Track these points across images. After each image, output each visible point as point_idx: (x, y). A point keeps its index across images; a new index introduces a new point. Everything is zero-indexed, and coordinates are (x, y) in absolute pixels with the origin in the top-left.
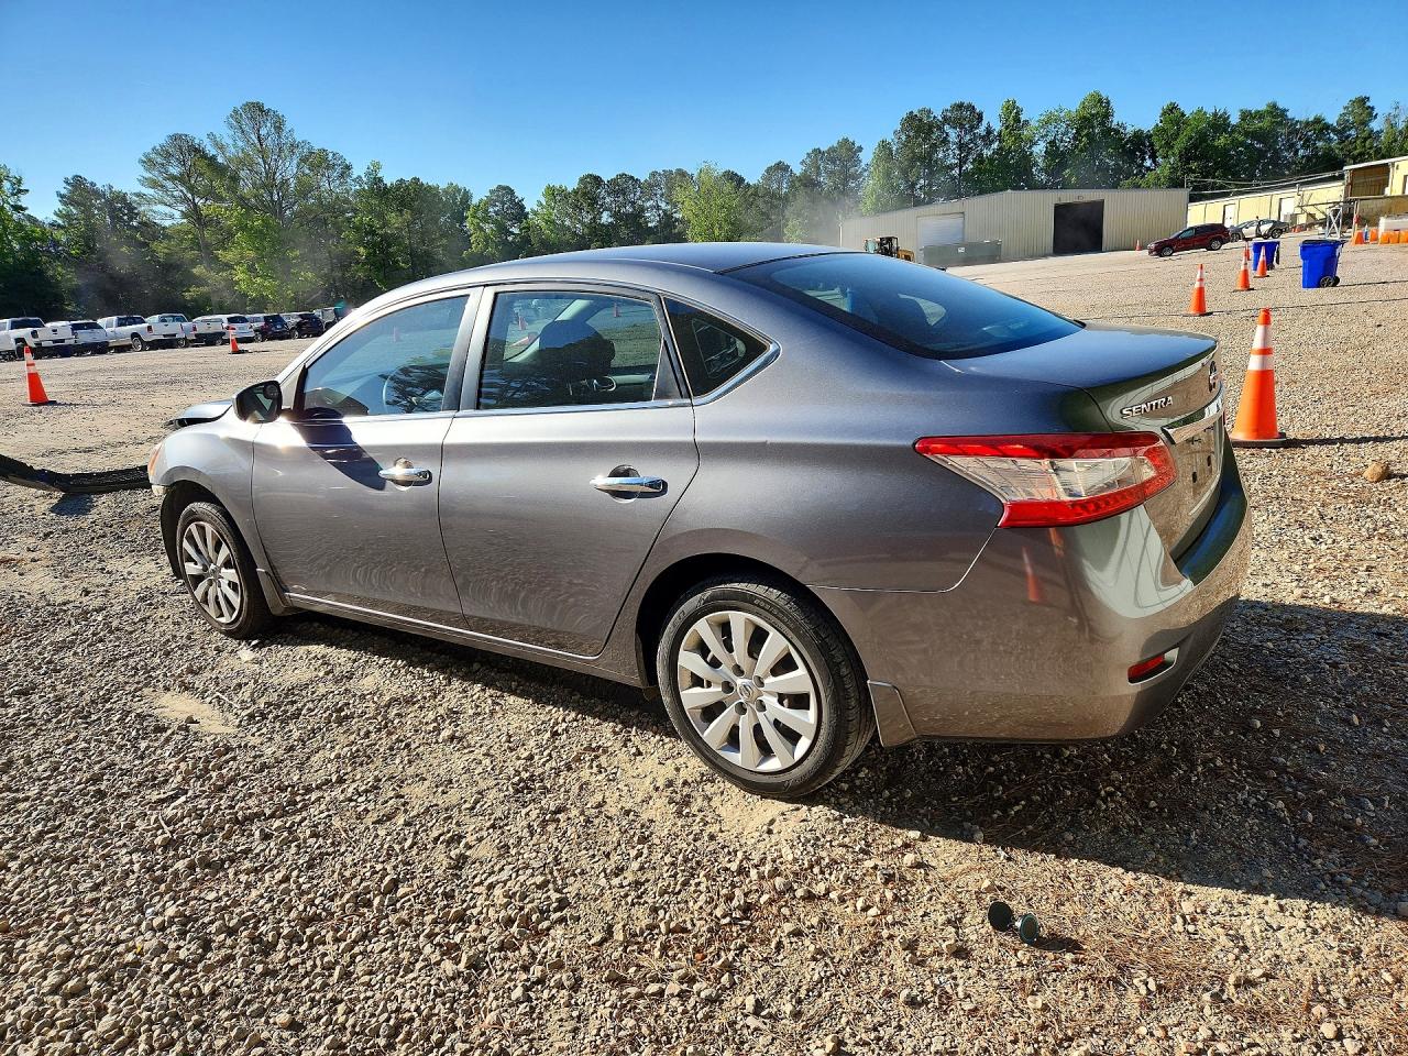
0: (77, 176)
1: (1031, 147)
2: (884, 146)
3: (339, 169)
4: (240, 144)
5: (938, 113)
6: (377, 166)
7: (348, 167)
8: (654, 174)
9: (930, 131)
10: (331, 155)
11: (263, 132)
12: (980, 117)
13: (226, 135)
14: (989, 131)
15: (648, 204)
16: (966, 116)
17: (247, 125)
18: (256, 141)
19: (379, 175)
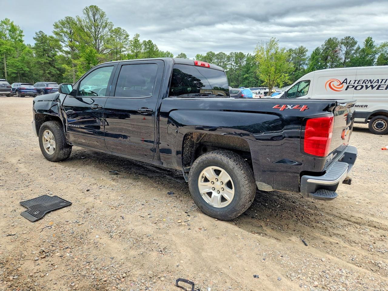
0: (41, 31)
1: (375, 55)
2: (317, 49)
3: (124, 36)
4: (87, 21)
5: (339, 40)
6: (138, 36)
7: (128, 36)
8: (231, 54)
9: (337, 46)
10: (122, 30)
11: (96, 17)
12: (356, 43)
13: (83, 17)
14: (359, 48)
15: (228, 63)
16: (349, 42)
17: (91, 14)
18: (93, 20)
19: (138, 39)
